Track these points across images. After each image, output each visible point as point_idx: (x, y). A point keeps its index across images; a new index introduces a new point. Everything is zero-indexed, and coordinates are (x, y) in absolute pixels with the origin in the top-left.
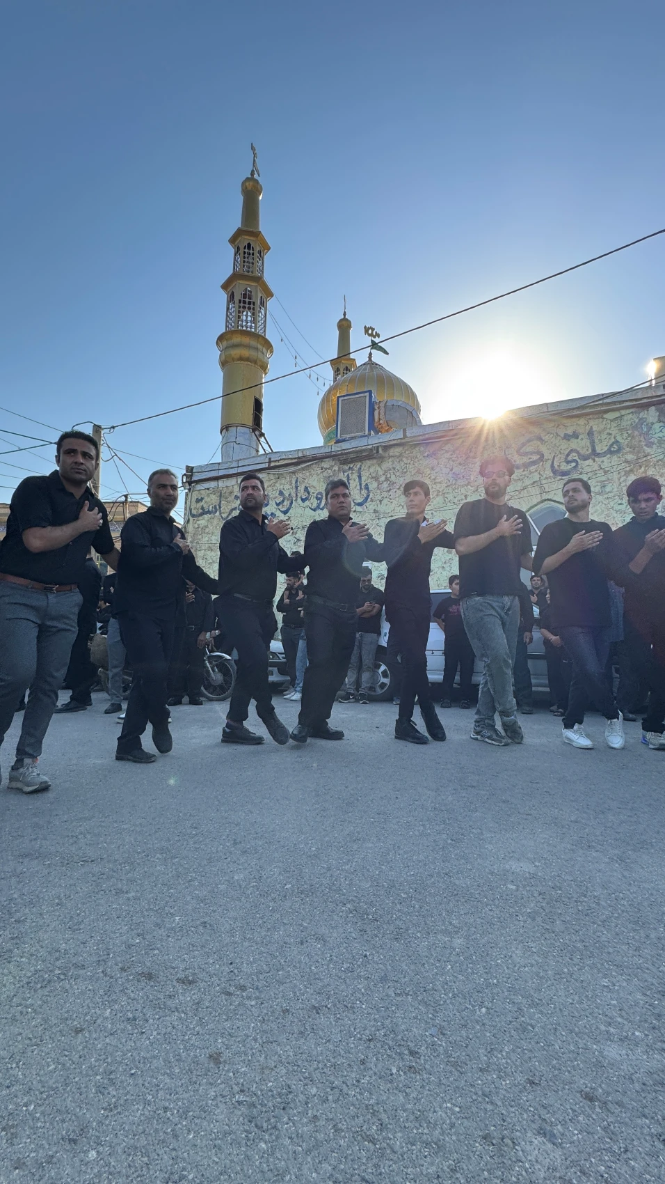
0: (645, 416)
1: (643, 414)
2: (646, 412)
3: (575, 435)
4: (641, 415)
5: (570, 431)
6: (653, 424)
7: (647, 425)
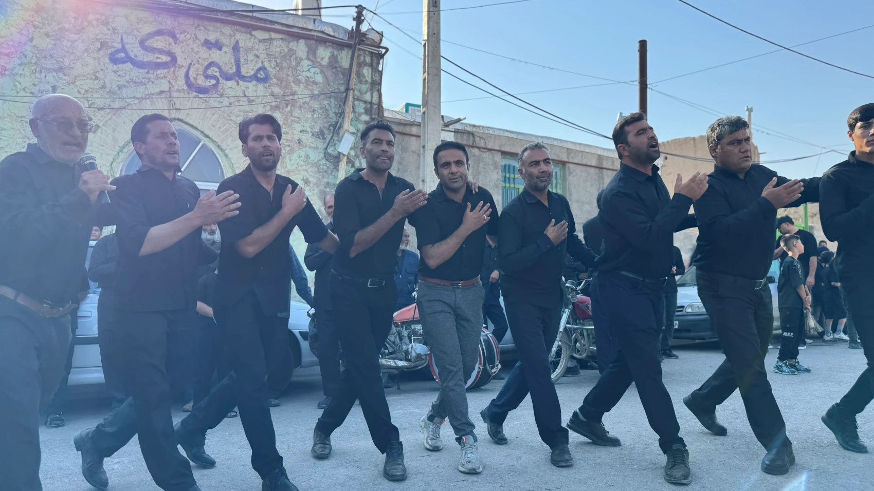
0: (294, 48)
1: (293, 45)
2: (296, 44)
3: (218, 46)
4: (291, 44)
5: (212, 37)
6: (301, 59)
7: (296, 58)
